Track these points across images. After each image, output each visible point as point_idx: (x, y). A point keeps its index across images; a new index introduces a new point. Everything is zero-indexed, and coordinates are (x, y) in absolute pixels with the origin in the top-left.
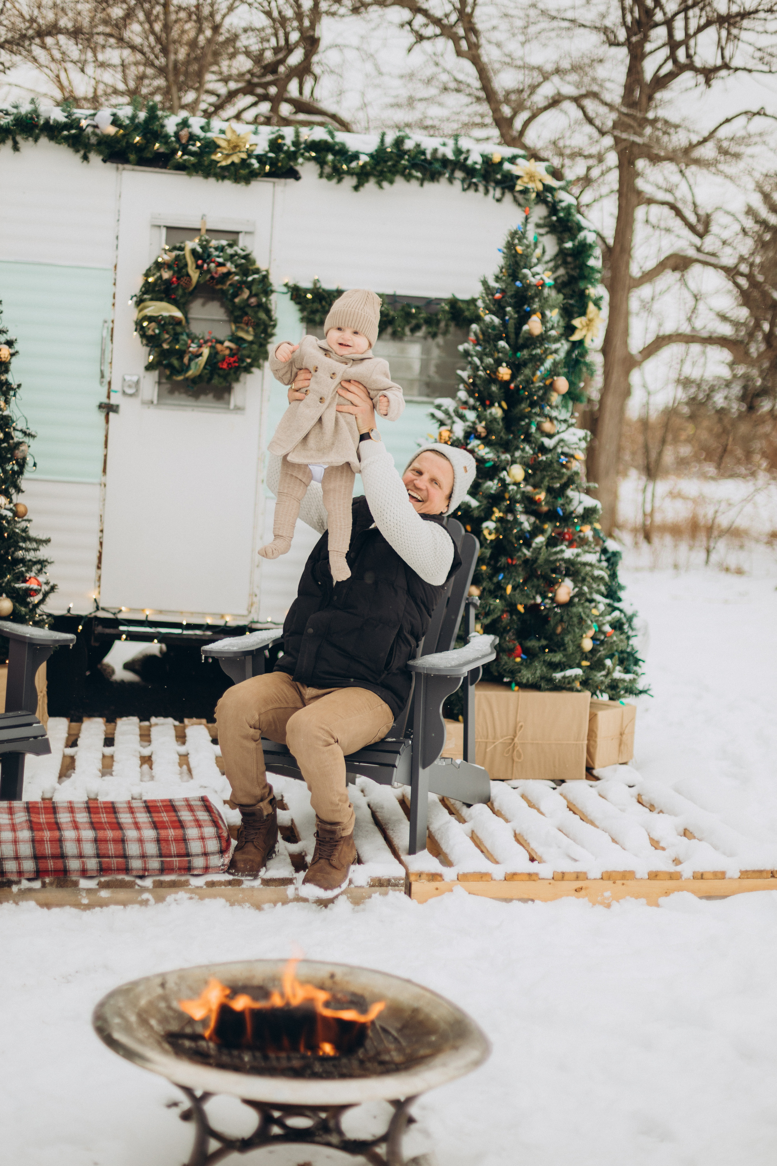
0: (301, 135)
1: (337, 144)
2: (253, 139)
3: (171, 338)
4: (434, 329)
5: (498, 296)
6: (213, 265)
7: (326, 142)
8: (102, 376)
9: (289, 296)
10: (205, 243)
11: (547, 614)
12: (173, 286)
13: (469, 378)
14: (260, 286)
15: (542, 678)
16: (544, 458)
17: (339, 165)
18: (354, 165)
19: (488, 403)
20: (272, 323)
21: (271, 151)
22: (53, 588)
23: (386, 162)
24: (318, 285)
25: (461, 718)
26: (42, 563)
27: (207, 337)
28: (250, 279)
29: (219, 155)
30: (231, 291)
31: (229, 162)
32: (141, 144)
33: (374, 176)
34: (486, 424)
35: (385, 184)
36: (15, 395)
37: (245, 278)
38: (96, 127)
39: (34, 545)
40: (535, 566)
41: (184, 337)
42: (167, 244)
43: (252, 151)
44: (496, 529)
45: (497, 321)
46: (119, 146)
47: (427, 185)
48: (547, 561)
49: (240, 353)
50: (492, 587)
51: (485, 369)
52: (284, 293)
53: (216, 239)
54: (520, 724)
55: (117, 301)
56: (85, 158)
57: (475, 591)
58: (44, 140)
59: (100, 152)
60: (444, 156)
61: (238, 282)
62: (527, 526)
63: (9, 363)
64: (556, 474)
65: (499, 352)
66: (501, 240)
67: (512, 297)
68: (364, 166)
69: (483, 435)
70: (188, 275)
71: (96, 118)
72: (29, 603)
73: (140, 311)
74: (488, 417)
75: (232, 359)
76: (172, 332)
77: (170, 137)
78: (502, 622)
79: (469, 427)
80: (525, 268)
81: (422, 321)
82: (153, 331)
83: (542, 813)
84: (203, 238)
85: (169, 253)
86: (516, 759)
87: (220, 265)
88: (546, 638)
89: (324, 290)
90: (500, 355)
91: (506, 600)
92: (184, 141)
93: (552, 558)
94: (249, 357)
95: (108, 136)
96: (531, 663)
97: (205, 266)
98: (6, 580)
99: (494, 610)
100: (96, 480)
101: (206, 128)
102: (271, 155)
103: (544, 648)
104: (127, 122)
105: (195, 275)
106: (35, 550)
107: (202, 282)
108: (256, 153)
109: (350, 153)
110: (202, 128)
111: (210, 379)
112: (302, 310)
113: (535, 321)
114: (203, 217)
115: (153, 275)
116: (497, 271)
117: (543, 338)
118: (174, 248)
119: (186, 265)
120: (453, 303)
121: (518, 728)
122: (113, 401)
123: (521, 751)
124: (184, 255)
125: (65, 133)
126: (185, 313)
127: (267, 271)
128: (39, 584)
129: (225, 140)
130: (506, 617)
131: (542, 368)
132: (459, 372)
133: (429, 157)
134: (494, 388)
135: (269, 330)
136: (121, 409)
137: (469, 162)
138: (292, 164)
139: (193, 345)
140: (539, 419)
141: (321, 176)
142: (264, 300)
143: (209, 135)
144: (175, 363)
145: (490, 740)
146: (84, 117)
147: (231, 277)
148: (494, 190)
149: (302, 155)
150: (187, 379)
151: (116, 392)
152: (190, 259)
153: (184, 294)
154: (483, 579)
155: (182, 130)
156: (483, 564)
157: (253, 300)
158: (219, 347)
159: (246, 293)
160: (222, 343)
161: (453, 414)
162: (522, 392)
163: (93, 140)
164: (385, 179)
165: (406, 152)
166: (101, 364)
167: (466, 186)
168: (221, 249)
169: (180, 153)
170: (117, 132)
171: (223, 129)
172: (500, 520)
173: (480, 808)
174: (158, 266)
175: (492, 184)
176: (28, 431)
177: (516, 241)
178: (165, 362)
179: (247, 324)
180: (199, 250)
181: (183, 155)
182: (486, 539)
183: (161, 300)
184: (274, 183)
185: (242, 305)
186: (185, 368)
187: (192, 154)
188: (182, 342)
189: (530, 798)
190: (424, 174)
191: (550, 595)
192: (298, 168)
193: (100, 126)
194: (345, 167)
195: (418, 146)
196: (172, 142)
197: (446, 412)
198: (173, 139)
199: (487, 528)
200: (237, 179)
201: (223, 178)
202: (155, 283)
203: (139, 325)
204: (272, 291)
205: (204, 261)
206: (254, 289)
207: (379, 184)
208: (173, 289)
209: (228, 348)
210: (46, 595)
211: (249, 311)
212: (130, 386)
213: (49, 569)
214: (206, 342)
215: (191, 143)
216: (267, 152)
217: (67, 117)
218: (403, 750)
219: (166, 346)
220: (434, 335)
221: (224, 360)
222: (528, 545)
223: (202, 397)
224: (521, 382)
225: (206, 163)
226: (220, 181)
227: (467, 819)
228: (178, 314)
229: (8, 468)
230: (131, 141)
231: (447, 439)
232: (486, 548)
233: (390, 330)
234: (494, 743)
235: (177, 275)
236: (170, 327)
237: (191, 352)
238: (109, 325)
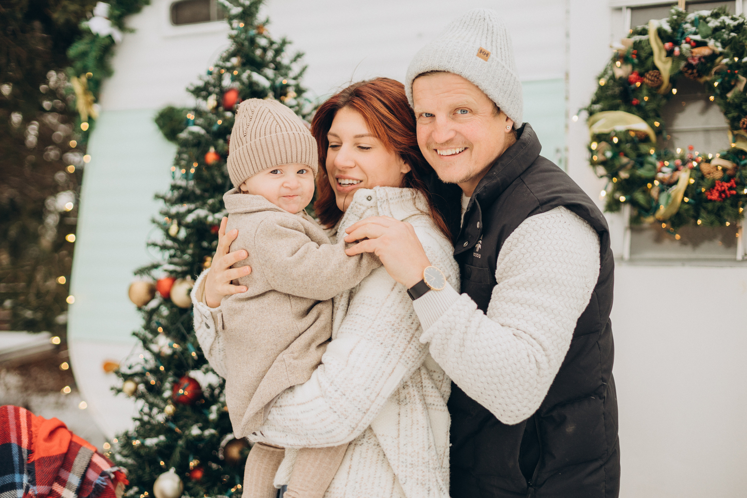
3: (632, 162)
6: (685, 46)
10: (675, 17)
12: (634, 86)
27: (687, 156)
30: (719, 83)
37: (736, 59)
42: (629, 28)
49: (738, 174)
53: (697, 11)
61: (729, 66)
70: (655, 68)
73: (591, 128)
75: (726, 185)
76: (633, 155)
85: (626, 41)
87: (698, 44)
97: (677, 49)
105: (664, 66)
115: (607, 75)
118: (635, 34)
119: (651, 54)
124: (648, 40)
139: (664, 169)
144: (640, 197)
147: (716, 60)
150: (659, 222)
152: (655, 44)
153: (652, 97)
158: (705, 167)
159: (742, 82)
160: (709, 161)
168: (700, 22)
180: (667, 28)
183: (614, 108)
185: (737, 101)
186: (654, 204)
188: (648, 166)
202: (607, 87)
203: (588, 147)
205: (677, 43)
208: (634, 90)
209: (719, 168)
214: (685, 163)
219: (624, 175)
221: (713, 185)
223: (705, 245)
228: (642, 126)
235: (637, 70)
236: (628, 146)
237: (662, 182)
238: (563, 154)
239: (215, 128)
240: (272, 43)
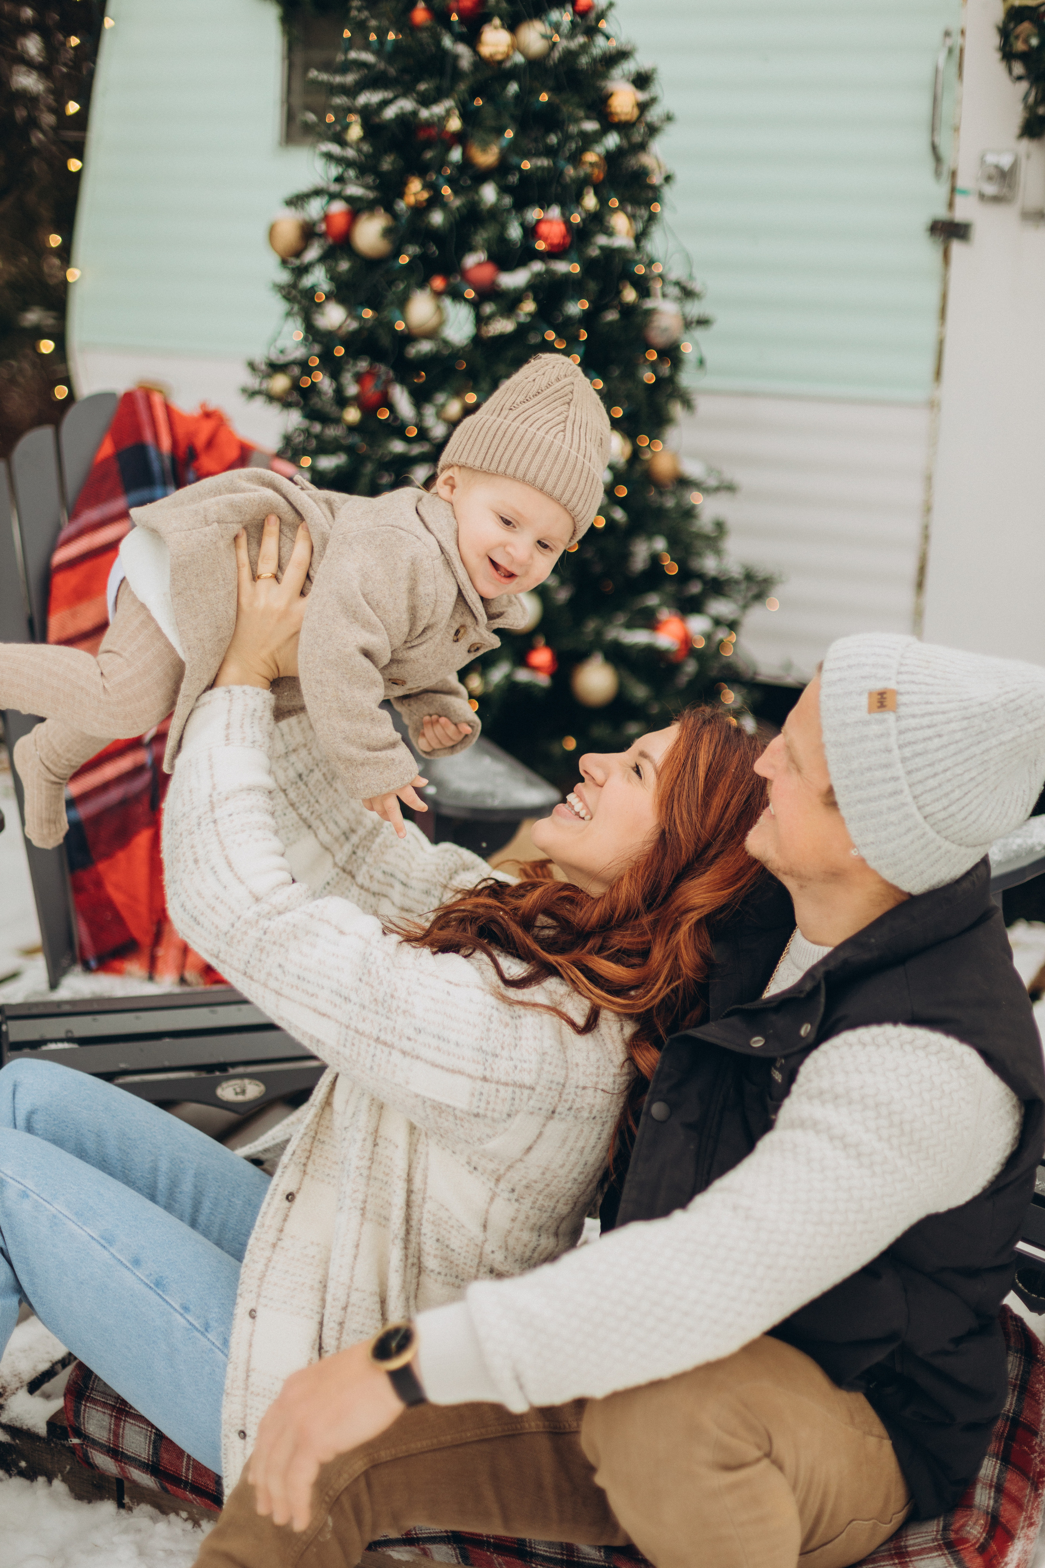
8: (938, 160)
36: (660, 203)
82: (1029, 38)
100: (916, 396)
122: (962, 212)
136: (978, 233)
151: (964, 192)
166: (933, 129)
176: (690, 285)
203: (1003, 32)
212: (990, 178)
238: (956, 40)
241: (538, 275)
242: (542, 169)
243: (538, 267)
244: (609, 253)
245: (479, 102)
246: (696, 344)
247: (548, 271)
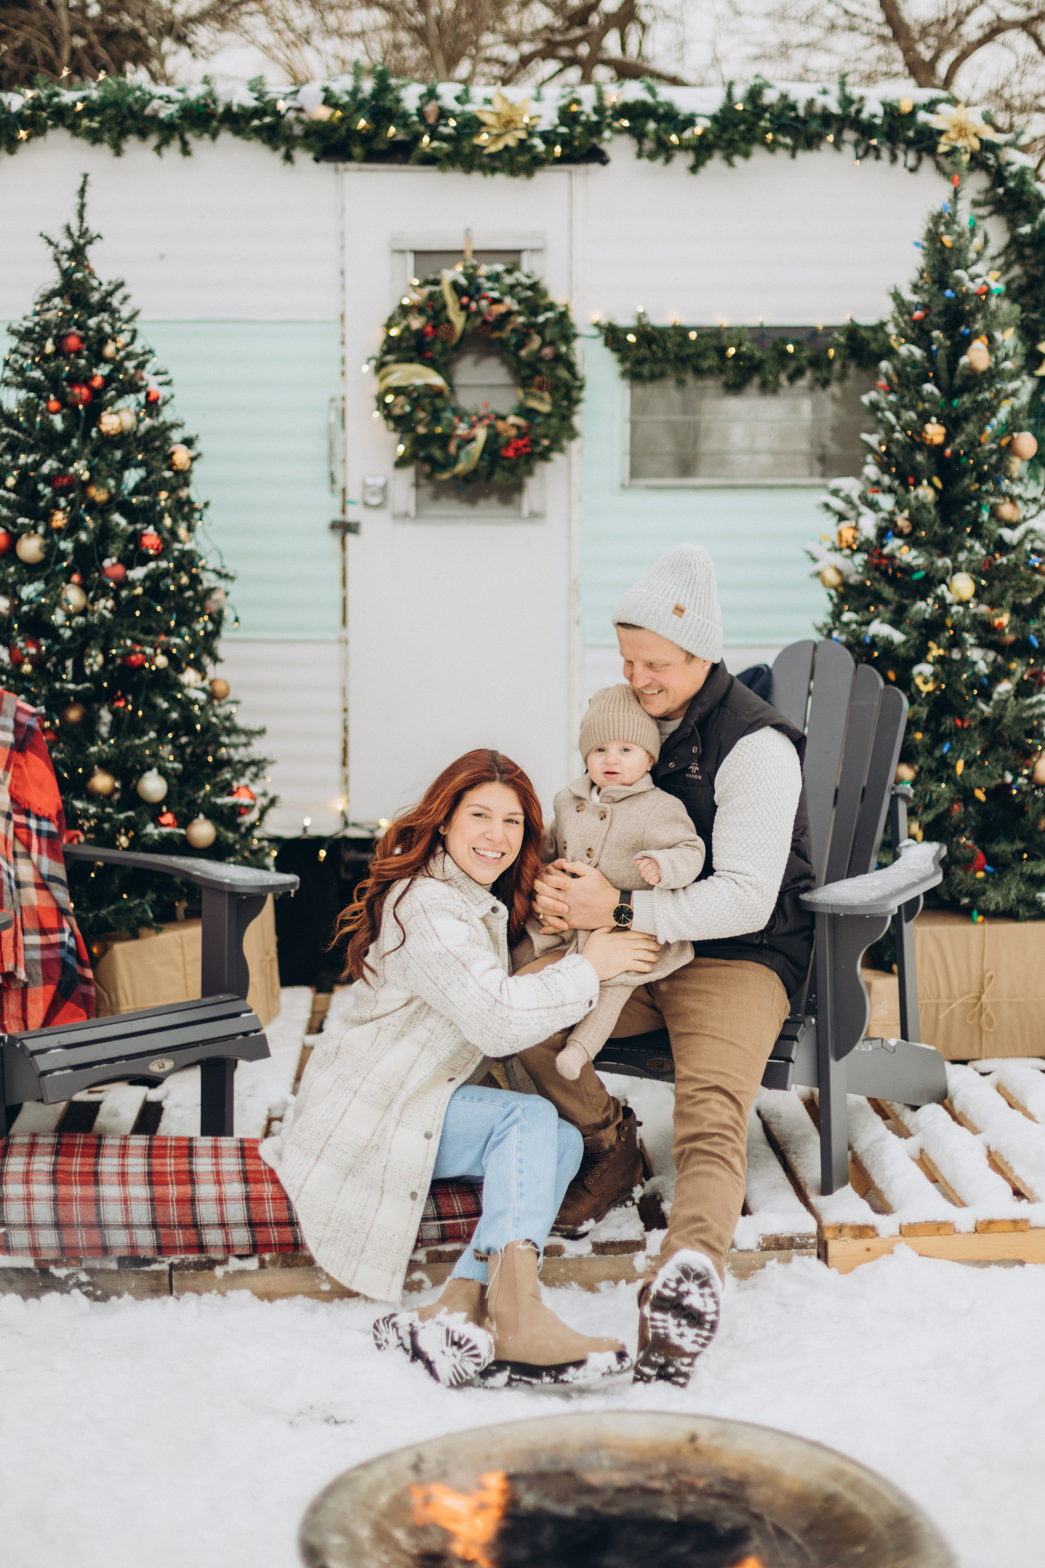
0: (606, 96)
1: (660, 104)
2: (535, 108)
3: (429, 418)
4: (824, 373)
5: (918, 314)
6: (484, 303)
7: (643, 104)
8: (333, 481)
9: (601, 341)
10: (471, 271)
11: (1023, 800)
12: (428, 339)
13: (880, 444)
14: (556, 330)
15: (1020, 901)
16: (1004, 560)
17: (665, 137)
18: (687, 134)
19: (911, 480)
20: (578, 384)
21: (562, 123)
22: (273, 802)
23: (736, 125)
24: (645, 321)
25: (895, 968)
26: (259, 764)
27: (482, 411)
28: (541, 319)
29: (485, 137)
30: (514, 340)
31: (500, 146)
32: (368, 131)
33: (721, 148)
34: (910, 514)
35: (737, 160)
36: (201, 519)
37: (533, 319)
38: (300, 110)
39: (243, 739)
40: (999, 728)
41: (448, 415)
42: (416, 276)
43: (534, 127)
44: (935, 675)
45: (918, 353)
46: (336, 136)
47: (804, 157)
48: (1018, 720)
49: (532, 432)
50: (933, 765)
51: (904, 430)
52: (594, 337)
53: (487, 263)
54: (989, 974)
55: (349, 368)
56: (288, 158)
57: (907, 773)
58: (226, 137)
59: (308, 147)
60: (825, 109)
61: (524, 325)
62: (982, 668)
63: (189, 471)
64: (1024, 584)
65: (924, 401)
66: (919, 229)
67: (940, 314)
68: (703, 136)
69: (907, 530)
70: (449, 321)
71: (300, 96)
72: (239, 826)
73: (382, 379)
74: (913, 502)
75: (521, 443)
76: (429, 408)
77: (410, 115)
78: (952, 818)
79: (883, 519)
80: (958, 268)
81: (805, 363)
82: (402, 408)
83: (1030, 1116)
84: (469, 264)
85: (418, 290)
86: (985, 1028)
87: (495, 301)
88: (1022, 839)
89: (653, 328)
90: (927, 405)
91: (956, 783)
92: (431, 120)
93: (1026, 714)
94: (546, 436)
95: (319, 123)
96: (1001, 879)
97: (473, 305)
98: (202, 794)
99: (938, 800)
100: (333, 636)
101: (464, 98)
102: (563, 130)
103: (1020, 853)
104: (346, 99)
105: (458, 320)
106: (246, 745)
107: (470, 328)
108: (540, 128)
109: (681, 117)
110: (458, 99)
111: (490, 475)
112: (622, 361)
113: (978, 350)
114: (468, 231)
115: (397, 325)
116: (914, 276)
117: (993, 375)
118: (426, 283)
119: (444, 306)
120: (852, 331)
121: (986, 980)
122: (352, 516)
123: (992, 1015)
124: (441, 293)
125: (256, 122)
126: (449, 380)
127: (566, 306)
128: (253, 797)
129: (492, 113)
130: (958, 809)
131: (994, 421)
132: (865, 437)
133: (801, 112)
134: (920, 458)
135: (575, 394)
136: (364, 529)
137: (865, 115)
138: (595, 140)
139: (462, 426)
140: (992, 500)
141: (639, 155)
142: (563, 349)
143: (469, 108)
144: (437, 453)
145: (944, 1000)
146: (282, 96)
147: (513, 318)
148: (906, 154)
149: (609, 126)
150: (455, 477)
151: (353, 503)
152: (450, 297)
153: (445, 350)
154: (918, 753)
155: (427, 102)
156: (917, 730)
157: (547, 351)
158: (500, 425)
159: (536, 342)
160: (503, 418)
161: (857, 502)
162: (964, 460)
163: (298, 130)
164: (737, 151)
165: (765, 109)
166: (331, 462)
167: (861, 152)
168: (495, 278)
169: (426, 139)
170: (333, 115)
171: (489, 97)
172: (940, 661)
173: (932, 1112)
174: (404, 311)
175: (902, 146)
176: (224, 572)
177: (942, 229)
178: (422, 454)
179: (541, 388)
180: (463, 281)
181: (431, 141)
182: (919, 691)
183: (411, 361)
184: (570, 172)
185: (532, 359)
186: (452, 460)
187: (444, 138)
188: (445, 422)
189: (1009, 1090)
190: (796, 140)
191: (1026, 772)
192: (604, 146)
193: (307, 108)
194: (674, 138)
195: (784, 97)
196: (414, 123)
197: (848, 500)
198: (415, 118)
199: (920, 674)
200: (514, 170)
201: (493, 170)
202: (400, 338)
203: (380, 399)
204: (575, 336)
205: (471, 298)
206: (549, 334)
207: (728, 159)
208: (429, 343)
209: (513, 425)
210: (263, 812)
211: (543, 368)
212: (373, 494)
213: (270, 773)
214: (481, 419)
215: (443, 122)
216: (556, 127)
217: (256, 99)
218: (803, 1034)
219: (421, 430)
220: (825, 383)
221: (508, 443)
222: (986, 696)
223: (482, 503)
224: (961, 446)
225: (467, 150)
226: (489, 176)
227: (913, 1131)
228: (437, 380)
229: (198, 627)
230: (353, 127)
231: (851, 540)
232: (920, 705)
233: (756, 380)
234: (950, 1004)
235: (432, 323)
236: (426, 401)
237: (460, 436)
238: (339, 404)
239: (64, 375)
240: (100, 284)
241: (153, 570)
242: (143, 502)
243: (152, 565)
244: (185, 554)
245: (96, 460)
246: (233, 608)
247: (158, 567)
